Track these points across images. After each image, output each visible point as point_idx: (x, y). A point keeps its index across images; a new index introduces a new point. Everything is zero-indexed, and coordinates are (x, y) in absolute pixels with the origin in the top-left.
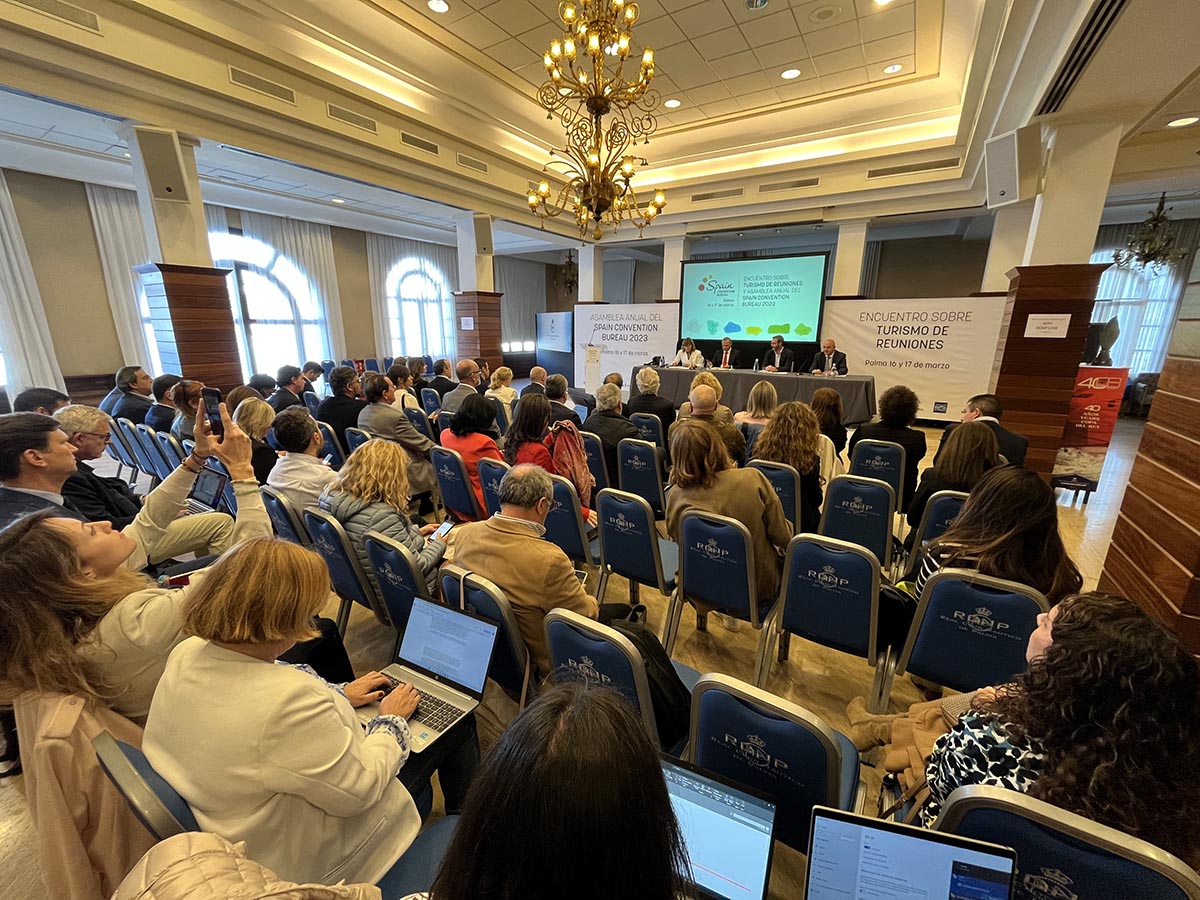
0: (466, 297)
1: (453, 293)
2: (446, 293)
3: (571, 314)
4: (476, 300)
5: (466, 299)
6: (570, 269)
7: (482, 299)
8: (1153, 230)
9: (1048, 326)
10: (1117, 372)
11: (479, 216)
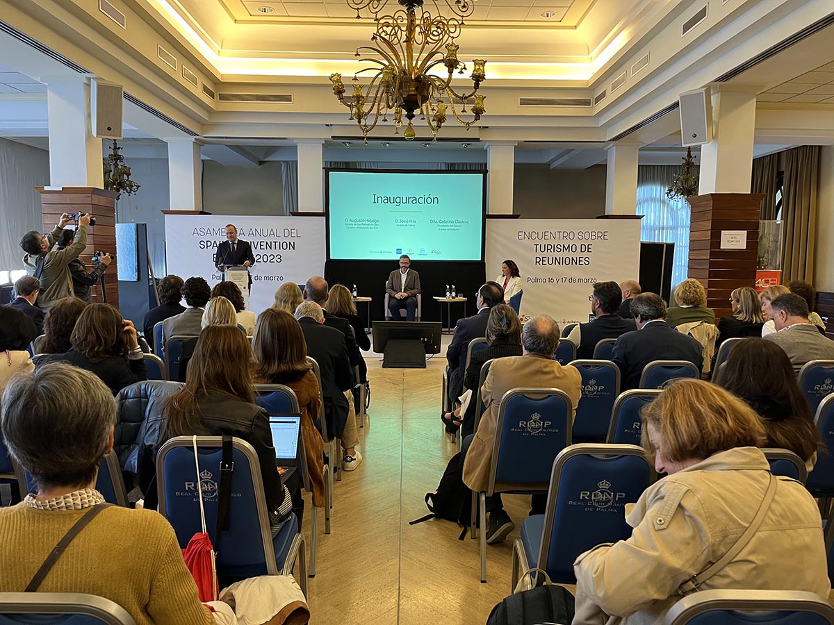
0: (67, 195)
3: (133, 226)
4: (88, 201)
5: (68, 198)
6: (116, 166)
7: (96, 199)
8: (688, 173)
9: (734, 240)
10: (774, 275)
11: (102, 82)
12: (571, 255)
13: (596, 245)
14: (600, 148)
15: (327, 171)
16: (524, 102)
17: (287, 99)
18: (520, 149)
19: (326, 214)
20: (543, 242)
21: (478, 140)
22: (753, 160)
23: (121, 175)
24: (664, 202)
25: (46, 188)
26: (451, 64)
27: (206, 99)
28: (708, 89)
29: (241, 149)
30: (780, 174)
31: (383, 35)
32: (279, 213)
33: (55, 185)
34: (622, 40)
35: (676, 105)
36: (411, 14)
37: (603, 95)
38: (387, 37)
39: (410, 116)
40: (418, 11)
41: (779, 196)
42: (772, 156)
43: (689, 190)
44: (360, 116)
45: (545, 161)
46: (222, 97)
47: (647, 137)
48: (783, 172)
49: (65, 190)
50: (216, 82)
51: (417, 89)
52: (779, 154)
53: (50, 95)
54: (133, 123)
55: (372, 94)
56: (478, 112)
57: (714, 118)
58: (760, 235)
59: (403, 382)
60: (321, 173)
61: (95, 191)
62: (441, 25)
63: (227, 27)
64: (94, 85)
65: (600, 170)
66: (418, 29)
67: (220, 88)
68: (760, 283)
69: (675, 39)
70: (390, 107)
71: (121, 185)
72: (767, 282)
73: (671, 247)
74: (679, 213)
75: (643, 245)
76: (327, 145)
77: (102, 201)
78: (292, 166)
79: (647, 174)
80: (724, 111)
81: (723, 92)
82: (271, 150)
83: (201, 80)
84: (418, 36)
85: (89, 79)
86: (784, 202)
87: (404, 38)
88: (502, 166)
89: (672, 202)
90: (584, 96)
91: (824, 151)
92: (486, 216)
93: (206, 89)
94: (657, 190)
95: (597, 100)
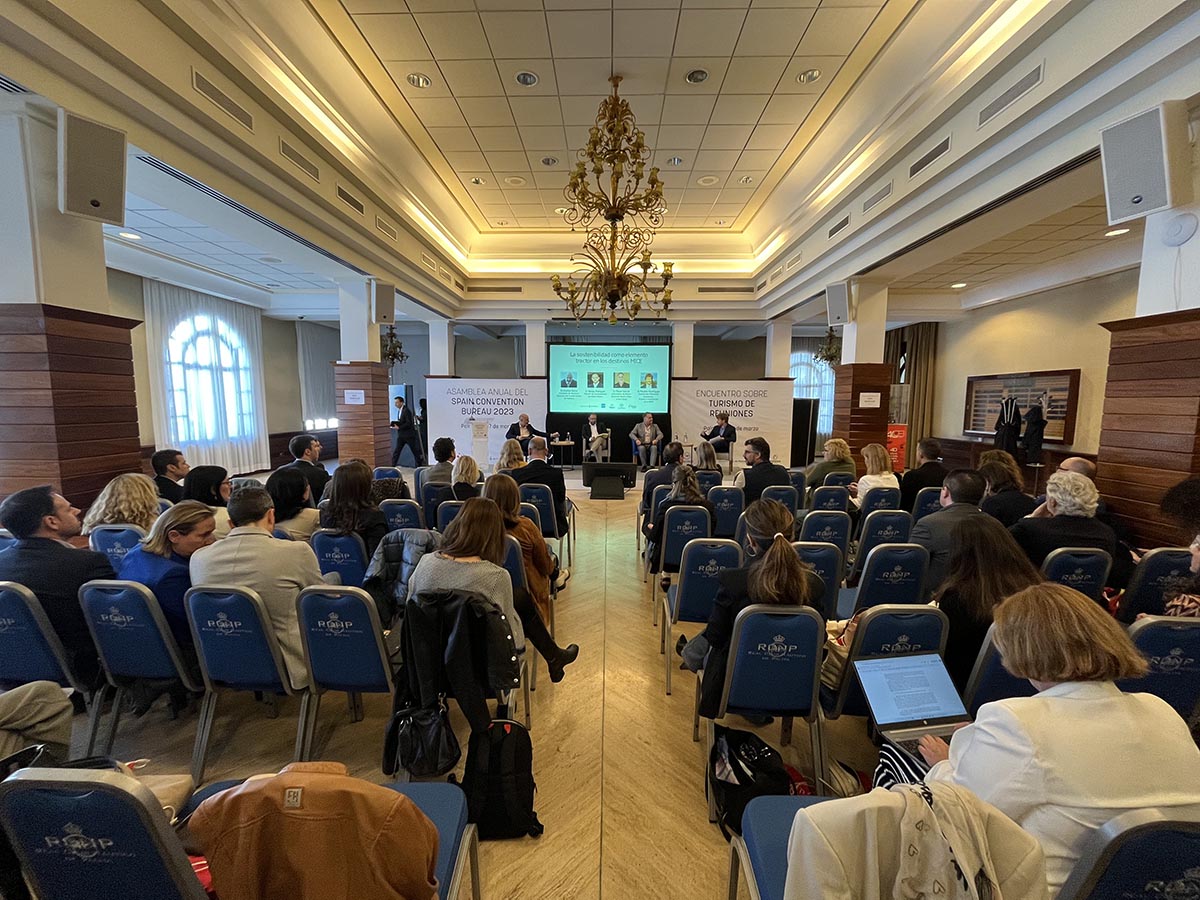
0: (354, 368)
2: (245, 361)
3: (403, 387)
4: (369, 371)
5: (354, 370)
6: (392, 341)
7: (376, 370)
8: (830, 343)
9: (870, 400)
10: (902, 428)
11: (379, 282)
12: (738, 409)
13: (758, 401)
14: (762, 325)
15: (548, 344)
16: (701, 290)
17: (519, 290)
18: (698, 326)
19: (547, 377)
20: (716, 399)
21: (665, 319)
22: (887, 332)
23: (395, 348)
24: (811, 366)
25: (338, 362)
26: (646, 265)
27: (457, 291)
28: (850, 280)
29: (484, 327)
30: (904, 345)
31: (592, 244)
32: (513, 377)
33: (345, 360)
34: (778, 243)
35: (824, 292)
36: (614, 227)
37: (764, 284)
38: (595, 246)
39: (613, 307)
40: (619, 224)
41: (902, 361)
42: (897, 330)
43: (833, 357)
44: (574, 307)
45: (717, 334)
46: (470, 290)
47: (799, 317)
48: (905, 343)
49: (353, 364)
50: (465, 278)
51: (618, 285)
52: (903, 328)
53: (341, 291)
54: (402, 310)
55: (585, 286)
56: (667, 302)
57: (854, 303)
58: (891, 395)
59: (606, 512)
60: (544, 345)
61: (373, 364)
62: (638, 233)
63: (474, 238)
64: (374, 283)
65: (762, 341)
66: (619, 238)
67: (469, 283)
68: (891, 435)
69: (822, 242)
70: (596, 300)
71: (395, 356)
72: (896, 433)
73: (817, 402)
74: (823, 374)
75: (795, 400)
76: (548, 325)
77: (379, 371)
78: (522, 340)
79: (798, 343)
80: (862, 298)
81: (861, 283)
82: (505, 328)
83: (454, 277)
84: (619, 244)
85: (370, 280)
86: (907, 366)
87: (609, 247)
88: (684, 339)
89: (817, 366)
90: (748, 286)
91: (940, 326)
92: (671, 378)
93: (457, 284)
94: (804, 356)
95: (759, 288)
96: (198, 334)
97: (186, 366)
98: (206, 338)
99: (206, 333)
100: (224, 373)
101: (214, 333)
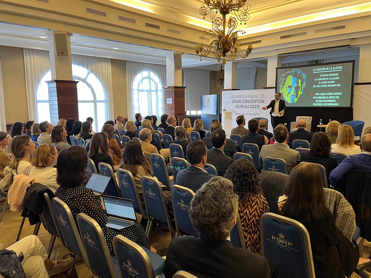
0: (169, 89)
1: (163, 87)
2: (160, 87)
3: (216, 95)
4: (174, 90)
6: (221, 74)
7: (176, 90)
15: (277, 69)
17: (260, 41)
21: (349, 45)
61: (175, 87)
77: (179, 90)
96: (143, 79)
97: (139, 90)
98: (146, 79)
99: (146, 78)
100: (152, 92)
101: (149, 78)
